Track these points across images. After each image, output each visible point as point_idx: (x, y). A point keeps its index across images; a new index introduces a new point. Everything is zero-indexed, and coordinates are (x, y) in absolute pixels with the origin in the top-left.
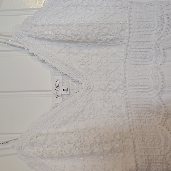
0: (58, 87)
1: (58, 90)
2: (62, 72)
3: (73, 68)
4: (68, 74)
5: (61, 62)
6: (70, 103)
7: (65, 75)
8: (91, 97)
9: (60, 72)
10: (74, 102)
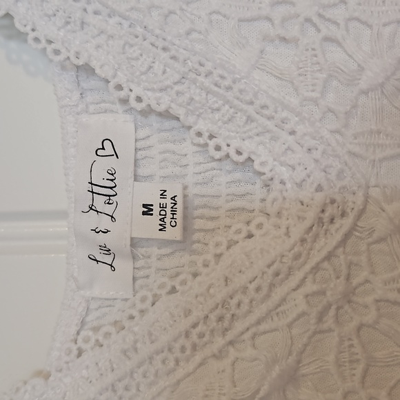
0: (107, 191)
1: (109, 209)
2: (133, 96)
3: (209, 65)
4: (181, 112)
5: (126, 24)
6: (195, 326)
7: (153, 119)
8: (348, 278)
9: (122, 94)
10: (221, 319)
